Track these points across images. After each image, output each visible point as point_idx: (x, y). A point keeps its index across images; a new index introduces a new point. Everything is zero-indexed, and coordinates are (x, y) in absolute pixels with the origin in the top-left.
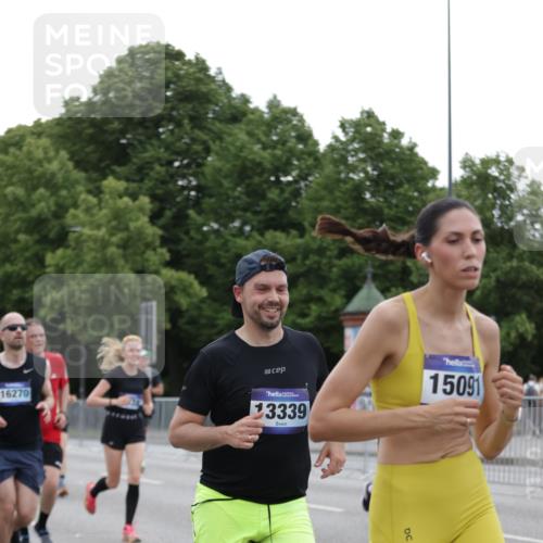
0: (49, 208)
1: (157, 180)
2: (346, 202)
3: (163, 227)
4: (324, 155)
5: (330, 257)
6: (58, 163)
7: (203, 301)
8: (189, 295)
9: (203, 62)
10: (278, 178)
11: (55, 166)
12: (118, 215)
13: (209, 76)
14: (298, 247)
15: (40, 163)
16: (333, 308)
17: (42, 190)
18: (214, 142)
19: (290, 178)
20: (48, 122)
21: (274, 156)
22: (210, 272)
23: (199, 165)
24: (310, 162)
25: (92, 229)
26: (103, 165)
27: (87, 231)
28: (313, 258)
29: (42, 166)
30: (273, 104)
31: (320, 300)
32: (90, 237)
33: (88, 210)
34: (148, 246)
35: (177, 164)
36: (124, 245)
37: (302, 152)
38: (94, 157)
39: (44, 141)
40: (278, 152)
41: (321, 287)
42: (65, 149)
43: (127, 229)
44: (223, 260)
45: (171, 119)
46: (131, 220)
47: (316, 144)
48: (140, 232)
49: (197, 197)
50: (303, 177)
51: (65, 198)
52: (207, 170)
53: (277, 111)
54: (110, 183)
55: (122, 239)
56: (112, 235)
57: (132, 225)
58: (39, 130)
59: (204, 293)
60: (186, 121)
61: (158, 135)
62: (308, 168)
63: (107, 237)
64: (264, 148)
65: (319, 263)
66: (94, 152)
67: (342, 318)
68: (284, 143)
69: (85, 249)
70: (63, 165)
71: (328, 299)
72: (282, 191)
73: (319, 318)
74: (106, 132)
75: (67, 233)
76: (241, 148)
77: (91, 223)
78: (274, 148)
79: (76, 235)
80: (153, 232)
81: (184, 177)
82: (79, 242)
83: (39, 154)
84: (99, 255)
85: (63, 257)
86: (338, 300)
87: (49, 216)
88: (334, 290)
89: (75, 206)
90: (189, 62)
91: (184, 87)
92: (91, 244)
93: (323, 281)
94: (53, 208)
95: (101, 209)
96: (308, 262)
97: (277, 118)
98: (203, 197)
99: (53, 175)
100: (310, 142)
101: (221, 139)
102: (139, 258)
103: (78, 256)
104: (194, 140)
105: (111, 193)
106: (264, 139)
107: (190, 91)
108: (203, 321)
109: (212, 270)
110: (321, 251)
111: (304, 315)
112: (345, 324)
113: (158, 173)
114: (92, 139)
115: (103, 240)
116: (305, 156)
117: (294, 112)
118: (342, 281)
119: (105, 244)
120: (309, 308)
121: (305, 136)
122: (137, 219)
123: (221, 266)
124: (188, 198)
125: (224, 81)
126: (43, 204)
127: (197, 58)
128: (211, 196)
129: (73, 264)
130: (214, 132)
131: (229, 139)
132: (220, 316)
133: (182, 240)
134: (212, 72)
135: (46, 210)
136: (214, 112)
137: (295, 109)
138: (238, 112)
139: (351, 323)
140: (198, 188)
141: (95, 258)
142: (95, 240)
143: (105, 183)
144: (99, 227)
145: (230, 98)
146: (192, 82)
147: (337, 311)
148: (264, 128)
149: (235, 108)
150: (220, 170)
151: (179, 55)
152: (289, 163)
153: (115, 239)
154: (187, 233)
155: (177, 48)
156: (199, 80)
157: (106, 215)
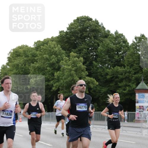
0: (55, 60)
1: (84, 53)
2: (137, 59)
3: (86, 66)
4: (130, 46)
5: (132, 74)
6: (58, 48)
7: (97, 86)
8: (93, 84)
9: (98, 21)
10: (118, 53)
11: (57, 49)
12: (74, 62)
13: (99, 25)
14: (123, 71)
15: (53, 48)
16: (133, 88)
17: (53, 56)
18: (100, 43)
19: (121, 53)
20: (55, 37)
21: (117, 47)
22: (99, 78)
23: (96, 49)
24: (127, 48)
25: (67, 66)
26: (70, 49)
27: (66, 67)
28: (127, 74)
29: (53, 49)
30: (116, 33)
31: (129, 86)
32: (67, 68)
33: (66, 61)
34: (82, 71)
35: (90, 49)
36: (76, 71)
37: (124, 46)
38: (68, 47)
39: (54, 42)
40: (118, 46)
41: (129, 82)
42: (60, 44)
43: (77, 66)
44: (103, 75)
45: (89, 37)
46: (78, 64)
47: (128, 43)
48: (80, 67)
49: (96, 57)
50: (124, 52)
51: (60, 58)
52: (99, 50)
53: (117, 35)
54: (72, 53)
55: (75, 69)
56: (73, 68)
57: (78, 65)
58: (53, 39)
59: (97, 83)
60: (93, 37)
61: (85, 41)
62: (126, 50)
63: (71, 68)
64: (114, 45)
65: (129, 75)
66: (68, 45)
67: (135, 91)
68: (119, 43)
69: (65, 72)
70: (59, 49)
71: (131, 85)
72: (119, 56)
73: (129, 91)
74: (70, 40)
75: (60, 67)
76: (108, 45)
77: (67, 65)
78: (117, 44)
79: (63, 68)
80: (84, 67)
81: (92, 52)
82: (63, 70)
83: (53, 46)
84: (69, 73)
85: (59, 74)
86: (134, 86)
87: (55, 62)
88: (133, 83)
89: (62, 60)
90: (94, 21)
91: (92, 28)
92: (67, 70)
93: (130, 80)
94: (56, 60)
95: (69, 60)
96: (126, 75)
97: (118, 36)
98: (97, 58)
99: (56, 51)
100: (126, 43)
101: (102, 42)
102: (80, 74)
103: (63, 73)
104: (95, 43)
105: (72, 56)
106: (114, 42)
107: (94, 29)
108: (97, 91)
109: (100, 77)
110: (129, 72)
111: (125, 90)
112: (136, 92)
113: (85, 51)
114: (67, 42)
115: (70, 69)
116: (125, 47)
117: (122, 35)
118: (135, 81)
119: (71, 70)
120: (126, 88)
121: (125, 41)
122: (80, 63)
123: (102, 76)
124: (93, 58)
125: (103, 27)
126: (54, 59)
127: (96, 20)
128: (99, 57)
129: (62, 76)
130: (100, 40)
131: (104, 42)
132: (102, 90)
133: (91, 69)
134: (100, 24)
135: (54, 61)
136: (100, 35)
137: (122, 34)
138: (107, 35)
139: (137, 92)
140: (96, 55)
141: (68, 74)
142: (68, 69)
143: (71, 54)
144: (69, 66)
145: (105, 31)
146: (94, 27)
147: (134, 89)
148: (114, 39)
149: (106, 33)
150: (102, 50)
151: (91, 19)
152: (121, 48)
153: (73, 69)
154: (93, 67)
155: (90, 18)
156: (96, 26)
157: (71, 63)
